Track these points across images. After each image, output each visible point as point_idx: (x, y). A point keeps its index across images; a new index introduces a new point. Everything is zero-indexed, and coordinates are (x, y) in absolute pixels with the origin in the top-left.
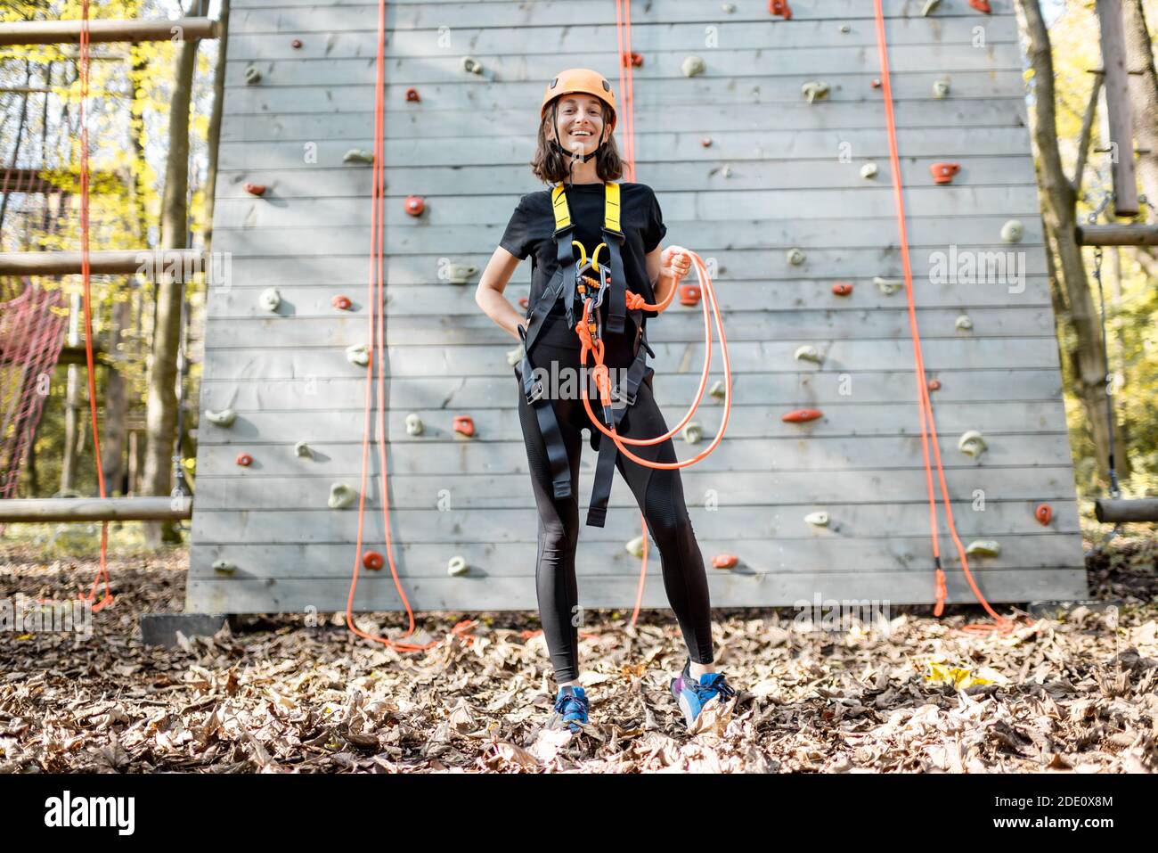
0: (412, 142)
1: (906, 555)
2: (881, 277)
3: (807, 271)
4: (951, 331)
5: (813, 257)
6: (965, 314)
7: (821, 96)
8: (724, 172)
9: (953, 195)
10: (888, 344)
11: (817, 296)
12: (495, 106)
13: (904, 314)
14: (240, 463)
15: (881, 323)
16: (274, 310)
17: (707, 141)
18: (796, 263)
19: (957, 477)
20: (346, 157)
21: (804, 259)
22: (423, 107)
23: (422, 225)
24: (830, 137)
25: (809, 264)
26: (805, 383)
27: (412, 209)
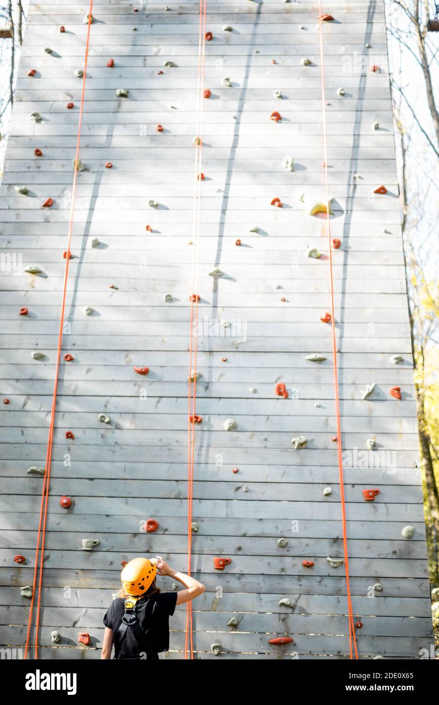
2: (330, 557)
3: (288, 551)
5: (293, 542)
6: (378, 581)
7: (302, 446)
8: (244, 489)
9: (374, 507)
10: (333, 599)
11: (294, 566)
12: (116, 443)
13: (343, 578)
15: (330, 584)
17: (235, 470)
18: (282, 546)
20: (29, 470)
21: (287, 543)
22: (75, 442)
23: (69, 513)
24: (306, 470)
25: (290, 547)
26: (284, 620)
27: (64, 504)
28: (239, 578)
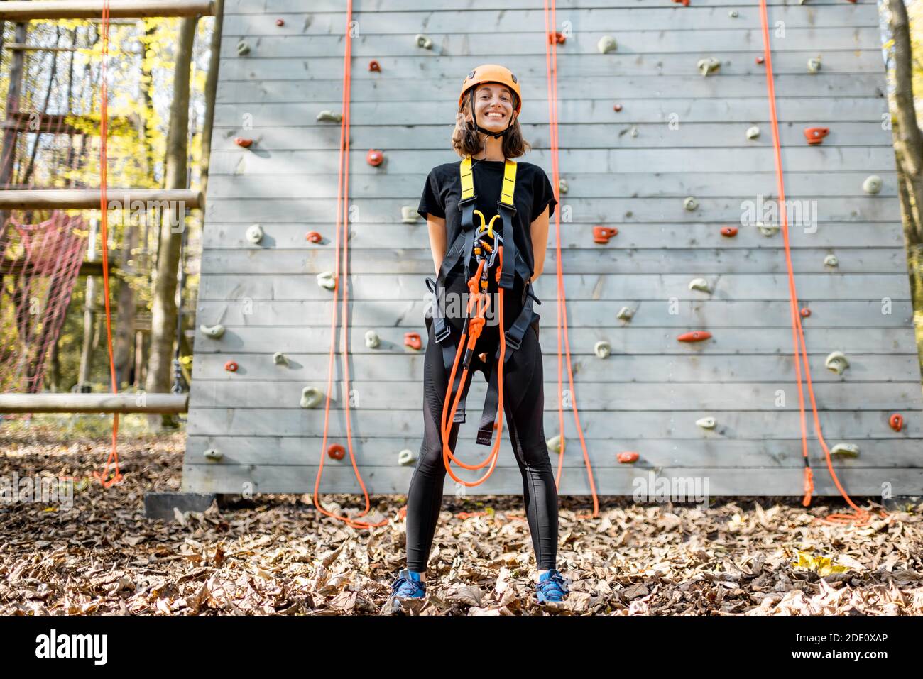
0: (372, 106)
1: (780, 455)
3: (700, 215)
4: (820, 268)
5: (705, 204)
6: (832, 253)
7: (714, 70)
8: (632, 133)
9: (823, 153)
10: (767, 278)
11: (708, 236)
12: (443, 75)
13: (781, 253)
14: (228, 369)
15: (761, 260)
16: (257, 243)
17: (618, 106)
18: (691, 210)
19: (823, 390)
20: (319, 116)
21: (698, 206)
22: (383, 76)
23: (381, 174)
24: (721, 105)
25: (702, 210)
26: (697, 309)
27: (373, 160)
28: (631, 255)
